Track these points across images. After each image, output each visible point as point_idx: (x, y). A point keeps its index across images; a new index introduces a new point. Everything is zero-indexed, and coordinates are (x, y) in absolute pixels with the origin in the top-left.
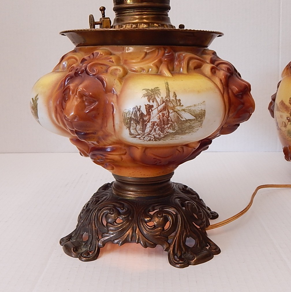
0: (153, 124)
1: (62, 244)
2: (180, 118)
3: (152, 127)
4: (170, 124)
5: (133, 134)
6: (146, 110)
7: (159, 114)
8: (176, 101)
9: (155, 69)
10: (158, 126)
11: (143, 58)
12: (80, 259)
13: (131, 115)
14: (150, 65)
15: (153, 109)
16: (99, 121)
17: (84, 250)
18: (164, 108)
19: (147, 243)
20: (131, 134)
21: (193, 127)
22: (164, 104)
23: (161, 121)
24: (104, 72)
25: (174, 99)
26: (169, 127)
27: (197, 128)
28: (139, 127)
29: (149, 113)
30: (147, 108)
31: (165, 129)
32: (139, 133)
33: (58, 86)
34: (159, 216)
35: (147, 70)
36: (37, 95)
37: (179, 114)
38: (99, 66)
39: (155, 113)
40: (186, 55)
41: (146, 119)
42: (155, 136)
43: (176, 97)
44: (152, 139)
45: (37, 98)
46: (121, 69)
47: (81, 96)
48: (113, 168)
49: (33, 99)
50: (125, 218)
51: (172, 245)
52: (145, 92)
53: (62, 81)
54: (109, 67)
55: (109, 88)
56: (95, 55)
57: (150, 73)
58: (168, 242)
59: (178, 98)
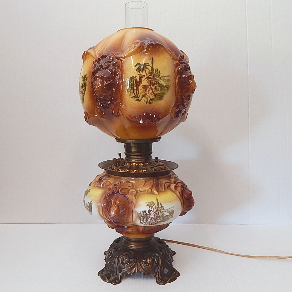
0: (152, 218)
1: (99, 275)
2: (163, 215)
3: (151, 220)
5: (142, 223)
6: (148, 212)
7: (154, 213)
9: (150, 190)
10: (154, 219)
11: (144, 185)
12: (112, 283)
13: (142, 214)
14: (147, 188)
15: (151, 211)
16: (126, 217)
17: (113, 278)
18: (156, 211)
19: (145, 273)
20: (141, 222)
21: (169, 218)
22: (156, 209)
23: (155, 217)
24: (127, 193)
25: (160, 206)
26: (159, 219)
27: (171, 218)
28: (145, 220)
29: (150, 214)
31: (157, 220)
32: (145, 222)
33: (103, 198)
34: (150, 258)
35: (147, 191)
36: (92, 201)
37: (163, 213)
38: (125, 190)
39: (152, 213)
40: (164, 181)
41: (148, 216)
42: (152, 223)
44: (150, 224)
46: (135, 191)
47: (118, 206)
48: (126, 234)
49: (89, 203)
50: (133, 260)
51: (157, 274)
52: (148, 204)
53: (105, 195)
54: (129, 190)
55: (130, 201)
56: (121, 183)
57: (148, 192)
58: (155, 272)
59: (162, 206)
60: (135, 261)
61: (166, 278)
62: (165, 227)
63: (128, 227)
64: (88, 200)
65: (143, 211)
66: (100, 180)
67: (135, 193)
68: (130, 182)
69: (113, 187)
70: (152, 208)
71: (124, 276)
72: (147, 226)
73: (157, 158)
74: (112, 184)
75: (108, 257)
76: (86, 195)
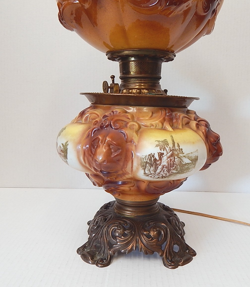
0: (163, 167)
1: (79, 253)
2: (182, 162)
3: (162, 169)
4: (174, 167)
5: (147, 174)
6: (159, 156)
7: (167, 159)
8: (180, 150)
9: (160, 124)
10: (166, 168)
11: (151, 116)
12: (97, 265)
13: (147, 160)
14: (156, 122)
15: (164, 156)
16: (121, 163)
17: (98, 257)
18: (172, 155)
19: (147, 251)
20: (145, 173)
21: (189, 169)
23: (169, 164)
24: (124, 127)
25: (178, 148)
26: (174, 168)
27: (191, 169)
28: (152, 169)
29: (160, 159)
30: (159, 154)
31: (171, 170)
32: (152, 173)
33: (85, 136)
34: (154, 230)
35: (155, 126)
36: (67, 142)
37: (181, 159)
38: (120, 122)
39: (165, 158)
40: (180, 115)
41: (158, 163)
42: (163, 175)
43: (179, 147)
44: (160, 177)
45: (67, 144)
46: (137, 125)
47: (109, 145)
48: (119, 195)
49: (63, 144)
50: (129, 232)
51: (165, 252)
52: (157, 143)
53: (89, 132)
54: (128, 123)
55: (129, 139)
56: (115, 113)
57: (157, 128)
58: (162, 250)
59: (180, 148)
60: (132, 233)
61: (177, 258)
62: (178, 185)
63: (124, 183)
64: (62, 141)
65: (149, 155)
66: (82, 114)
67: (136, 127)
68: (129, 113)
69: (101, 120)
70: (165, 150)
71: (116, 254)
72: (155, 180)
73: (166, 91)
74: (100, 116)
75: (93, 228)
76: (59, 135)
